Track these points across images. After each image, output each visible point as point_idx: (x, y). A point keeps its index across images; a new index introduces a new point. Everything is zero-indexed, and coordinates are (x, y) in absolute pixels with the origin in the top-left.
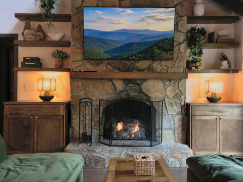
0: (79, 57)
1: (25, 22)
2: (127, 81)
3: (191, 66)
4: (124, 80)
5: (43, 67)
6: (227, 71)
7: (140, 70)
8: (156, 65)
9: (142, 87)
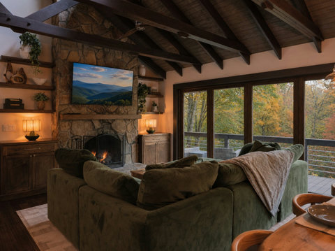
0: (66, 102)
1: (7, 63)
2: (102, 121)
3: (141, 109)
4: (100, 120)
5: (25, 108)
6: (157, 113)
7: (111, 113)
8: (121, 109)
9: (113, 125)
